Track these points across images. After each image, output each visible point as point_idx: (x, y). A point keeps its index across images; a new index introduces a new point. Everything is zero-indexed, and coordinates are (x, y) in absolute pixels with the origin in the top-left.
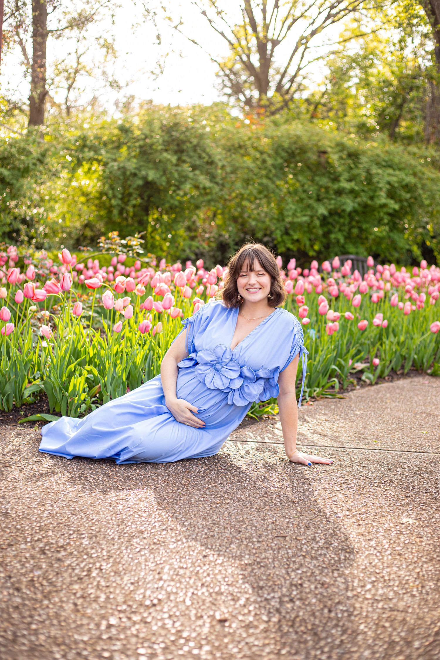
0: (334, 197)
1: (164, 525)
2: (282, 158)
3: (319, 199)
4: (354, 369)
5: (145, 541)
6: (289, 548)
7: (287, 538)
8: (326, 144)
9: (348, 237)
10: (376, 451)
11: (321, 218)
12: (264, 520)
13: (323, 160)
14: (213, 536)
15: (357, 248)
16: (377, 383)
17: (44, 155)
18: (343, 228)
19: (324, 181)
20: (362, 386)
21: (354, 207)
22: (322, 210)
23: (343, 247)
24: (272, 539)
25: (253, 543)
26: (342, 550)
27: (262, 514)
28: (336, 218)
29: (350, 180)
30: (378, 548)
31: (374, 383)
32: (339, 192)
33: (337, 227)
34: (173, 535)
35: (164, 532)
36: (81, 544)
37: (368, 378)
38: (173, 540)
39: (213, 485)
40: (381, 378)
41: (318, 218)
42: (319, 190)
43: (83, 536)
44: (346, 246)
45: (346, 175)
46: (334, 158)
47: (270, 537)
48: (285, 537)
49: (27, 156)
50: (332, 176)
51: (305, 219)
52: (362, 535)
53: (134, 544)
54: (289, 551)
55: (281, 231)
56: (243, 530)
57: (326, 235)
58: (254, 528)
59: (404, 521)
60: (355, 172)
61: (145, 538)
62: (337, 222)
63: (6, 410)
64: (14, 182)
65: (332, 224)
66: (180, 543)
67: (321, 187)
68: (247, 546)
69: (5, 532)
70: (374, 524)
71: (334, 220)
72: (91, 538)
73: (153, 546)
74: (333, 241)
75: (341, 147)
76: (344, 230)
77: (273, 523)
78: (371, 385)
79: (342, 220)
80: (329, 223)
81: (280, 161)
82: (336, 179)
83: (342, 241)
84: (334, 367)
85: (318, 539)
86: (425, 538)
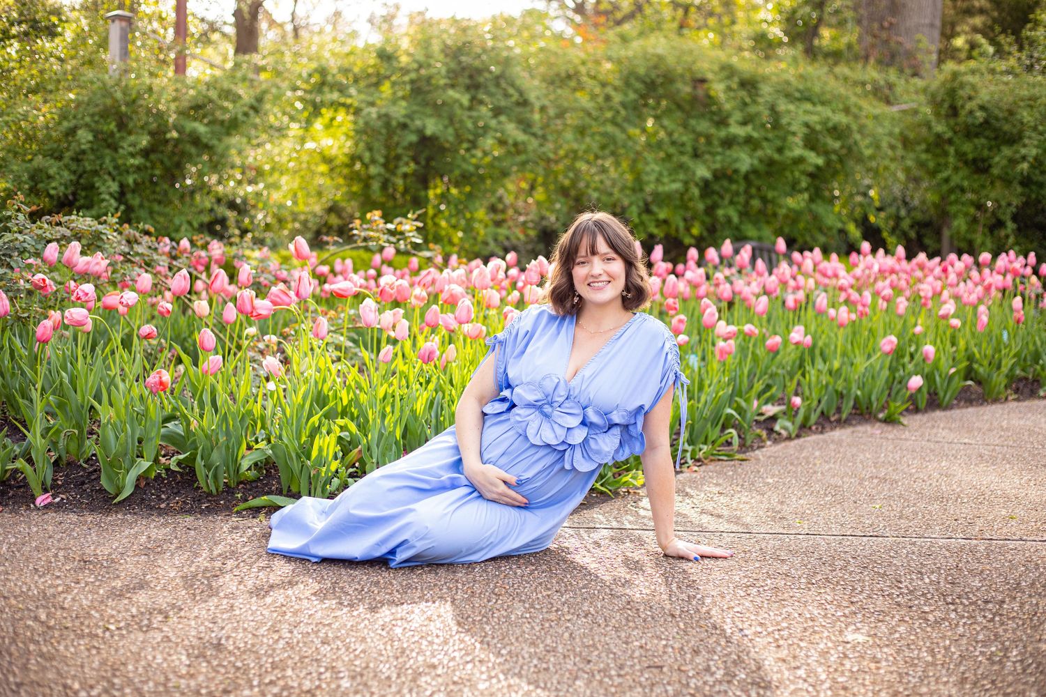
0: (719, 150)
1: (467, 654)
2: (636, 91)
3: (696, 155)
4: (762, 414)
5: (440, 680)
6: (669, 683)
7: (665, 669)
8: (705, 67)
9: (744, 214)
10: (801, 537)
11: (701, 184)
12: (627, 643)
13: (700, 92)
14: (547, 669)
15: (759, 229)
16: (798, 436)
17: (260, 100)
18: (736, 199)
19: (704, 126)
20: (776, 441)
21: (752, 165)
22: (702, 172)
23: (737, 229)
24: (641, 671)
25: (610, 677)
26: (752, 684)
27: (623, 635)
28: (725, 183)
29: (744, 123)
30: (809, 680)
31: (793, 435)
32: (728, 143)
33: (727, 197)
34: (484, 669)
35: (469, 666)
36: (339, 686)
37: (785, 428)
38: (484, 677)
39: (544, 594)
40: (804, 428)
41: (697, 185)
42: (696, 140)
43: (342, 675)
44: (743, 227)
45: (737, 116)
46: (718, 89)
47: (638, 667)
48: (661, 667)
49: (234, 102)
50: (716, 118)
51: (677, 186)
52: (784, 661)
53: (423, 684)
54: (669, 688)
55: (638, 207)
56: (594, 658)
57: (710, 210)
58: (612, 656)
59: (850, 637)
60: (752, 109)
61: (439, 676)
62: (727, 190)
63: (214, 491)
64: (215, 142)
65: (718, 193)
66: (494, 681)
67: (699, 135)
68: (601, 682)
69: (218, 672)
70: (802, 644)
71: (722, 187)
72: (353, 678)
73: (452, 687)
74: (721, 219)
75: (728, 71)
76: (738, 203)
77: (641, 647)
78: (789, 438)
79: (734, 187)
80: (713, 192)
81: (632, 96)
82: (722, 122)
83: (736, 219)
84: (729, 411)
85: (714, 669)
86: (884, 663)
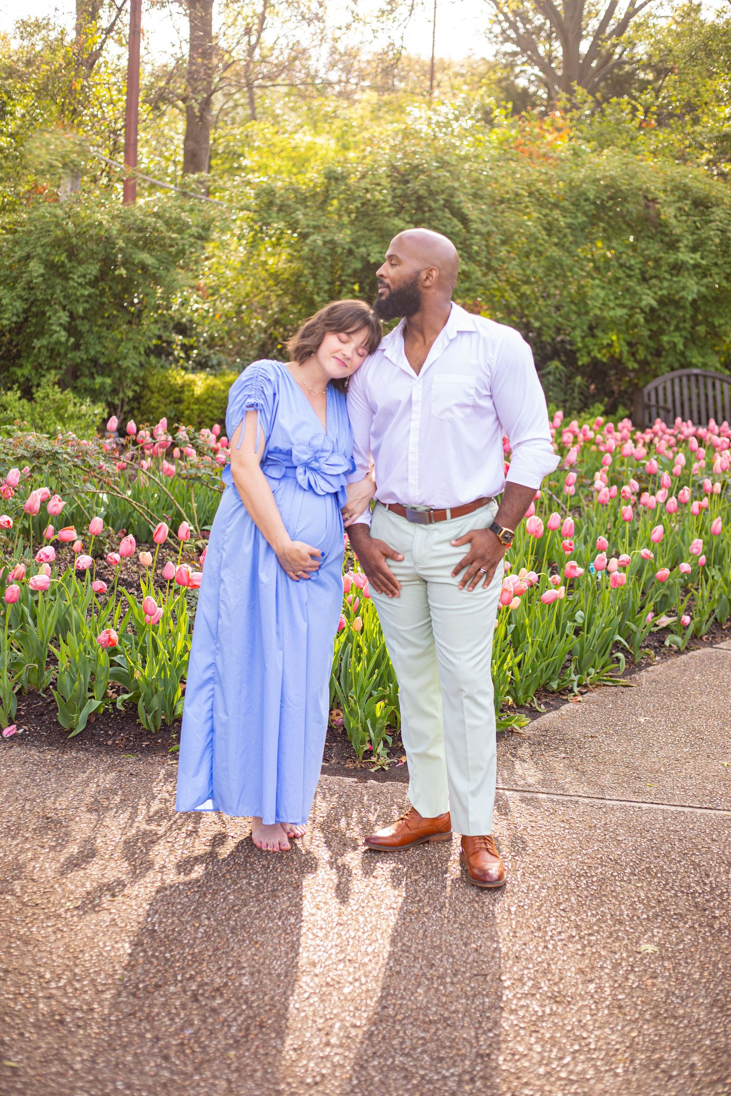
0: (668, 276)
1: (342, 951)
2: (585, 213)
3: (644, 279)
4: (656, 625)
5: (317, 980)
6: (487, 996)
7: (488, 978)
8: (655, 187)
9: (692, 339)
10: (644, 806)
11: (647, 310)
12: (466, 944)
13: (652, 213)
14: (398, 973)
15: (703, 357)
16: (688, 649)
18: (681, 325)
19: (654, 249)
20: (665, 657)
21: (699, 292)
22: (649, 300)
23: (682, 354)
24: (470, 978)
25: (444, 984)
26: (550, 998)
27: (465, 934)
28: (672, 309)
29: (694, 249)
30: (596, 996)
31: (682, 648)
32: (677, 268)
33: (674, 323)
34: (351, 970)
35: (341, 966)
36: (241, 984)
37: (675, 643)
38: (350, 979)
39: (414, 878)
40: (696, 637)
41: (643, 311)
42: (645, 263)
43: (243, 972)
44: (688, 353)
45: (688, 240)
46: (668, 213)
47: (468, 974)
48: (486, 975)
50: (667, 239)
51: (620, 312)
52: (583, 972)
53: (303, 985)
54: (487, 1000)
55: (583, 331)
56: (437, 962)
57: (655, 335)
58: (451, 960)
59: (643, 948)
60: (703, 233)
61: (317, 975)
62: (673, 316)
65: (664, 319)
66: (357, 984)
67: (647, 259)
68: (437, 990)
69: (151, 963)
70: (603, 953)
71: (668, 313)
72: (252, 974)
73: (324, 989)
74: (667, 346)
75: (682, 191)
76: (685, 328)
77: (476, 950)
78: (679, 652)
79: (681, 313)
80: (659, 317)
81: (582, 218)
82: (672, 246)
83: (681, 347)
84: (618, 638)
85: (526, 979)
86: (660, 980)
